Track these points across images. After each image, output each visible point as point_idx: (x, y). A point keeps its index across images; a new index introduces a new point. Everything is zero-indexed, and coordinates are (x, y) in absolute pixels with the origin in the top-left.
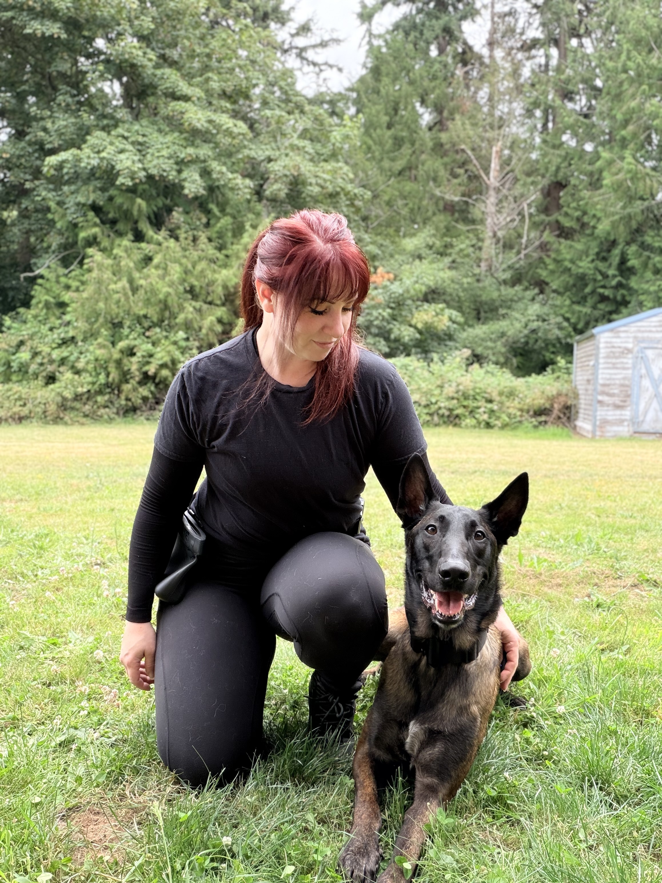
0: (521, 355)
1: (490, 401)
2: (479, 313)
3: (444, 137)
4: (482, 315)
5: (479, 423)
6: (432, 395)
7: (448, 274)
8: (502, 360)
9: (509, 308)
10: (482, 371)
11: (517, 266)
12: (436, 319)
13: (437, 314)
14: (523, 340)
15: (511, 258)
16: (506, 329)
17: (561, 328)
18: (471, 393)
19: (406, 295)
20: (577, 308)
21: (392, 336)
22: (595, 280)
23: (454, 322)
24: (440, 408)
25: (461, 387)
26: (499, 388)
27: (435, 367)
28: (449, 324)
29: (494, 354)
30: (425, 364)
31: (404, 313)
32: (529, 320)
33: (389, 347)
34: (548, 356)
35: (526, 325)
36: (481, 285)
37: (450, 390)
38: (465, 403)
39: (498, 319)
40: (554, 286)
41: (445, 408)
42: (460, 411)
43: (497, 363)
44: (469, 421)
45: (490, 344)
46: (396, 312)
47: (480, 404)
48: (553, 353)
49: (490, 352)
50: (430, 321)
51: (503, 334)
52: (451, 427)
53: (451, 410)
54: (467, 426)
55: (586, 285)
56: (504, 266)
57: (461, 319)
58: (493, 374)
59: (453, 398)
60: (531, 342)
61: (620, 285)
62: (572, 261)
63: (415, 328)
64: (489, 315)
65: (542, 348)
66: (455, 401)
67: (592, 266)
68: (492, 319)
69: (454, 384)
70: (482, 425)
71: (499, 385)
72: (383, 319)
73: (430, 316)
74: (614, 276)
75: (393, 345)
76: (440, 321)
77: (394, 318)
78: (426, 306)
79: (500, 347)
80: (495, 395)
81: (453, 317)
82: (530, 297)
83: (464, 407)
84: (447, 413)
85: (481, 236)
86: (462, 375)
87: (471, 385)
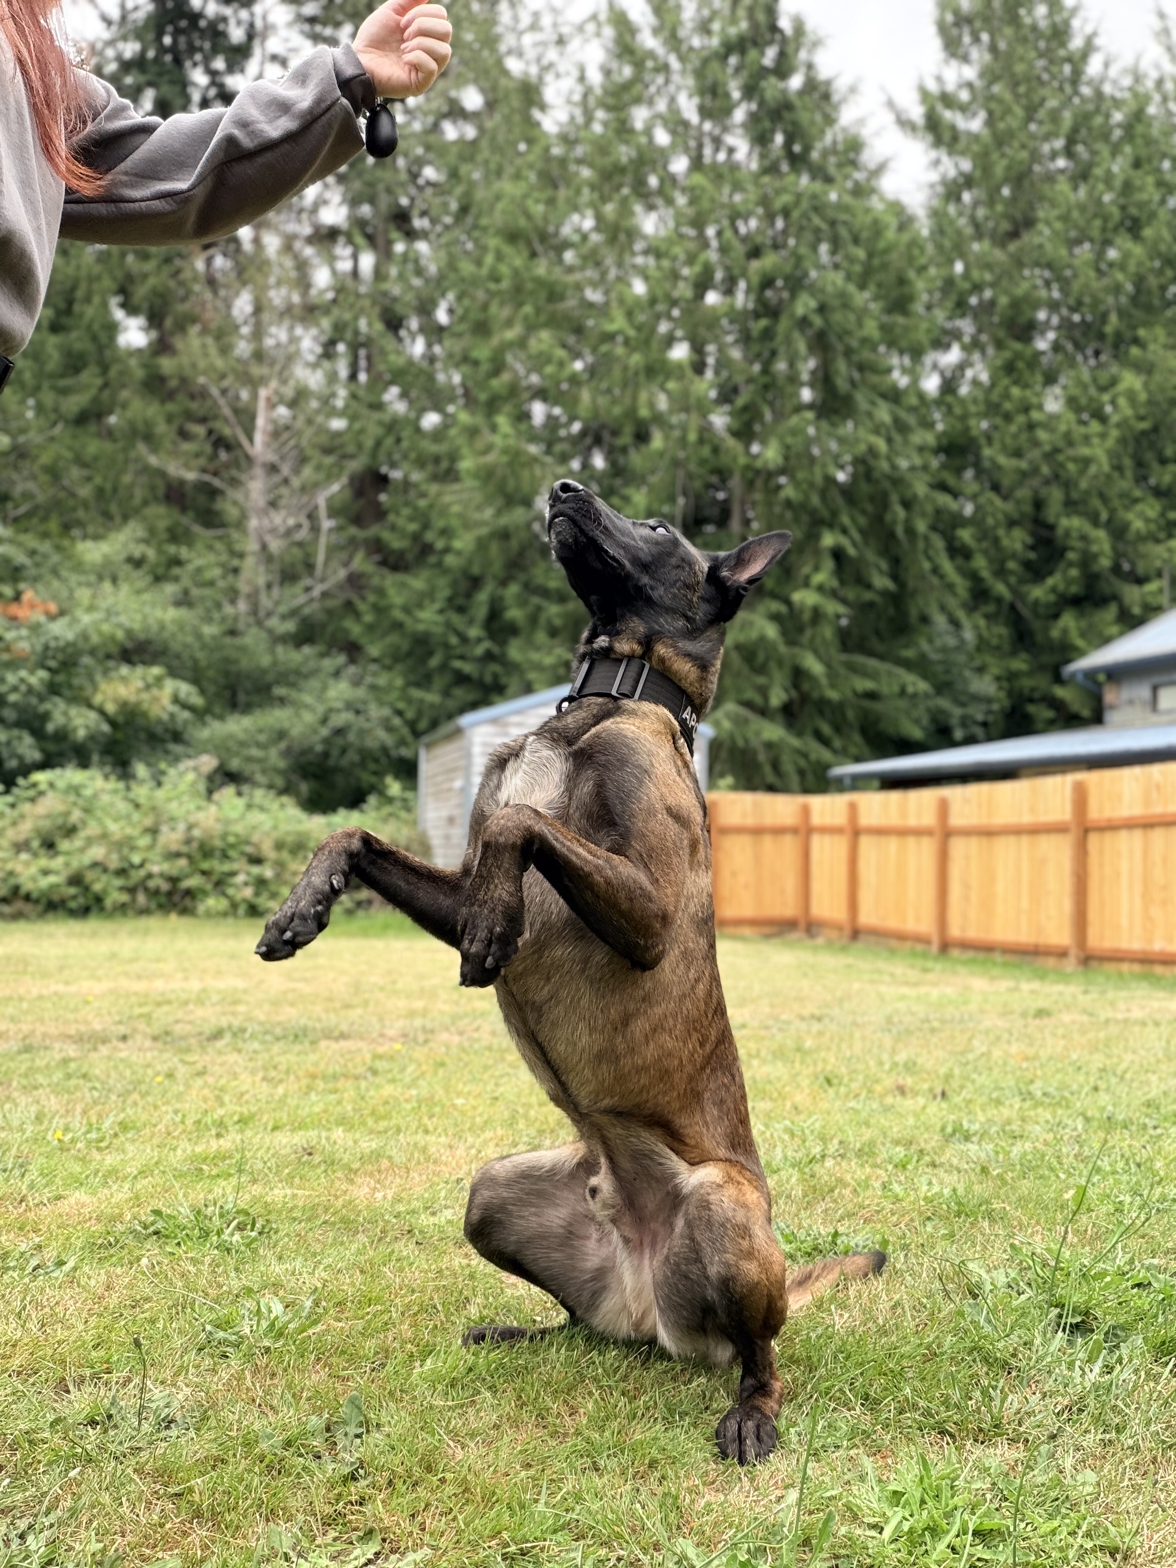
0: (316, 777)
1: (256, 860)
2: (234, 695)
3: (167, 364)
4: (242, 698)
5: (234, 906)
6: (133, 848)
7: (172, 614)
8: (280, 782)
9: (292, 685)
10: (240, 803)
11: (307, 611)
12: (145, 696)
13: (148, 687)
14: (319, 748)
15: (294, 596)
16: (286, 725)
17: (390, 729)
18: (218, 843)
19: (81, 644)
20: (416, 693)
21: (50, 727)
22: (446, 646)
23: (185, 706)
24: (150, 876)
25: (196, 833)
26: (275, 835)
27: (141, 792)
28: (175, 709)
29: (264, 772)
30: (121, 785)
31: (76, 682)
32: (331, 710)
33: (43, 750)
34: (366, 778)
35: (324, 721)
36: (237, 641)
37: (171, 838)
38: (205, 865)
39: (271, 705)
40: (374, 650)
41: (162, 875)
42: (193, 882)
43: (270, 787)
44: (212, 902)
45: (255, 752)
46: (60, 678)
47: (235, 866)
48: (375, 773)
49: (256, 767)
50: (132, 698)
51: (281, 735)
52: (173, 917)
53: (174, 880)
54: (209, 915)
55: (430, 654)
56: (283, 609)
57: (197, 700)
58: (262, 809)
59: (178, 855)
60: (335, 752)
61: (489, 657)
62: (407, 610)
63: (102, 712)
64: (255, 698)
65: (353, 765)
66: (183, 862)
67: (440, 619)
68: (260, 706)
69: (181, 827)
70: (242, 910)
71: (275, 827)
72: (30, 691)
73: (132, 688)
74: (479, 640)
75: (51, 747)
76: (156, 699)
77: (53, 689)
78: (124, 670)
79: (275, 757)
80: (267, 849)
81: (182, 695)
82: (331, 669)
83: (204, 873)
84: (165, 886)
85: (238, 547)
86: (199, 808)
87: (218, 828)
